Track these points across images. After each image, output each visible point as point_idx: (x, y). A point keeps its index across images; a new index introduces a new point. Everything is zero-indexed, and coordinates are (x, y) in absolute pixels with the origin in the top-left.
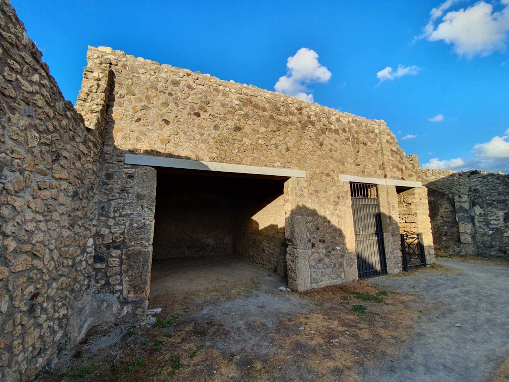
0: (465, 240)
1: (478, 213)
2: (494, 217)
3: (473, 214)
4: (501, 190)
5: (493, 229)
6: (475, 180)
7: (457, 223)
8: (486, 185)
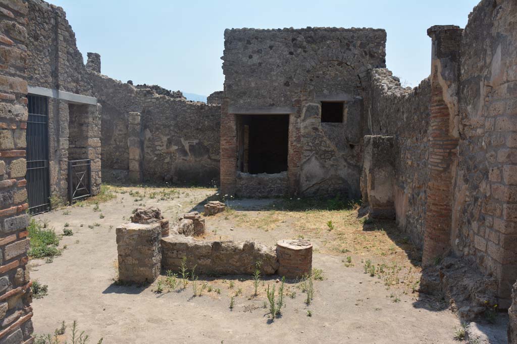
0: (133, 167)
1: (147, 137)
2: (159, 143)
3: (143, 139)
4: (168, 115)
5: (157, 155)
6: (150, 100)
7: (128, 148)
8: (158, 108)
